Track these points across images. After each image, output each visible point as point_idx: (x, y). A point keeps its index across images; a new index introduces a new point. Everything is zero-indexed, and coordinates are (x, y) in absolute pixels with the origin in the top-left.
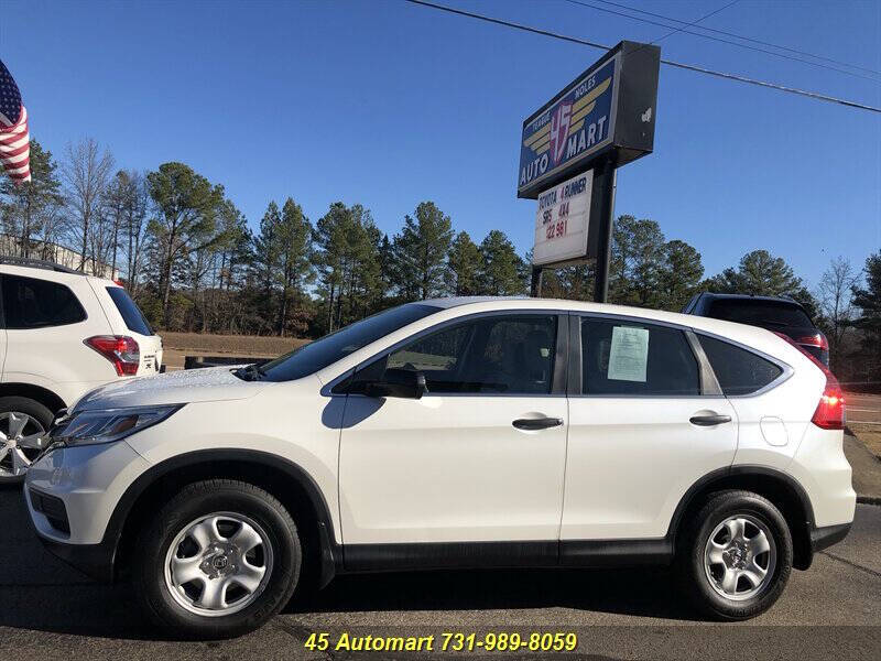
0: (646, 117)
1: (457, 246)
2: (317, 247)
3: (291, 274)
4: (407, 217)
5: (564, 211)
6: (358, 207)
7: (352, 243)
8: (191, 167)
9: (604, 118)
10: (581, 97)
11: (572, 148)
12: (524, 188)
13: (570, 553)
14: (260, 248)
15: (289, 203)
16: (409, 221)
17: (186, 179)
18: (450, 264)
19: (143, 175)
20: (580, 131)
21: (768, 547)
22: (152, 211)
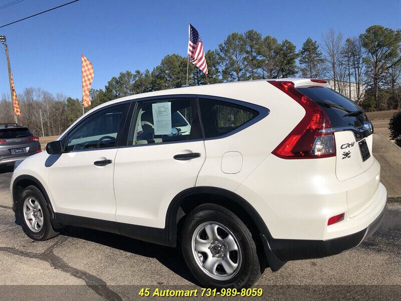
17: (380, 32)
21: (236, 248)
22: (364, 53)
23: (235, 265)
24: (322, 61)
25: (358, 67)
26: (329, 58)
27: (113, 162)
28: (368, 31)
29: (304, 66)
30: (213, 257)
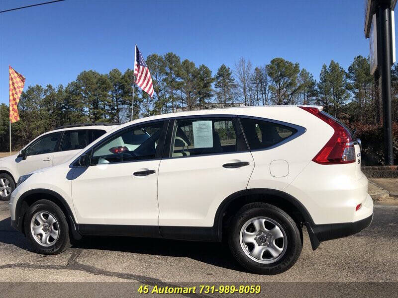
8: (283, 58)
14: (320, 88)
15: (332, 63)
17: (281, 64)
19: (264, 67)
21: (282, 235)
22: (270, 82)
23: (281, 250)
24: (235, 86)
25: (265, 94)
26: (241, 84)
27: (157, 172)
28: (273, 62)
29: (218, 90)
30: (259, 245)
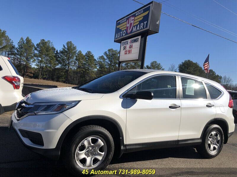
0: (158, 23)
1: (78, 54)
2: (36, 52)
3: (28, 59)
4: (64, 45)
5: (131, 47)
6: (49, 41)
7: (47, 51)
9: (146, 22)
10: (138, 15)
11: (134, 29)
12: (117, 39)
13: (180, 143)
14: (18, 51)
15: (28, 38)
16: (64, 46)
18: (76, 59)
20: (138, 25)
21: (219, 139)
